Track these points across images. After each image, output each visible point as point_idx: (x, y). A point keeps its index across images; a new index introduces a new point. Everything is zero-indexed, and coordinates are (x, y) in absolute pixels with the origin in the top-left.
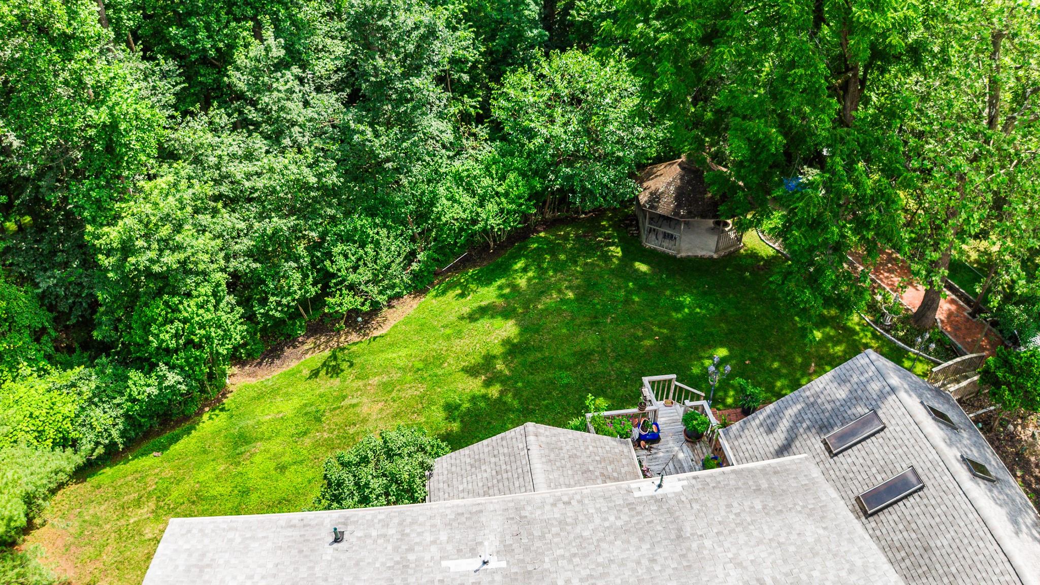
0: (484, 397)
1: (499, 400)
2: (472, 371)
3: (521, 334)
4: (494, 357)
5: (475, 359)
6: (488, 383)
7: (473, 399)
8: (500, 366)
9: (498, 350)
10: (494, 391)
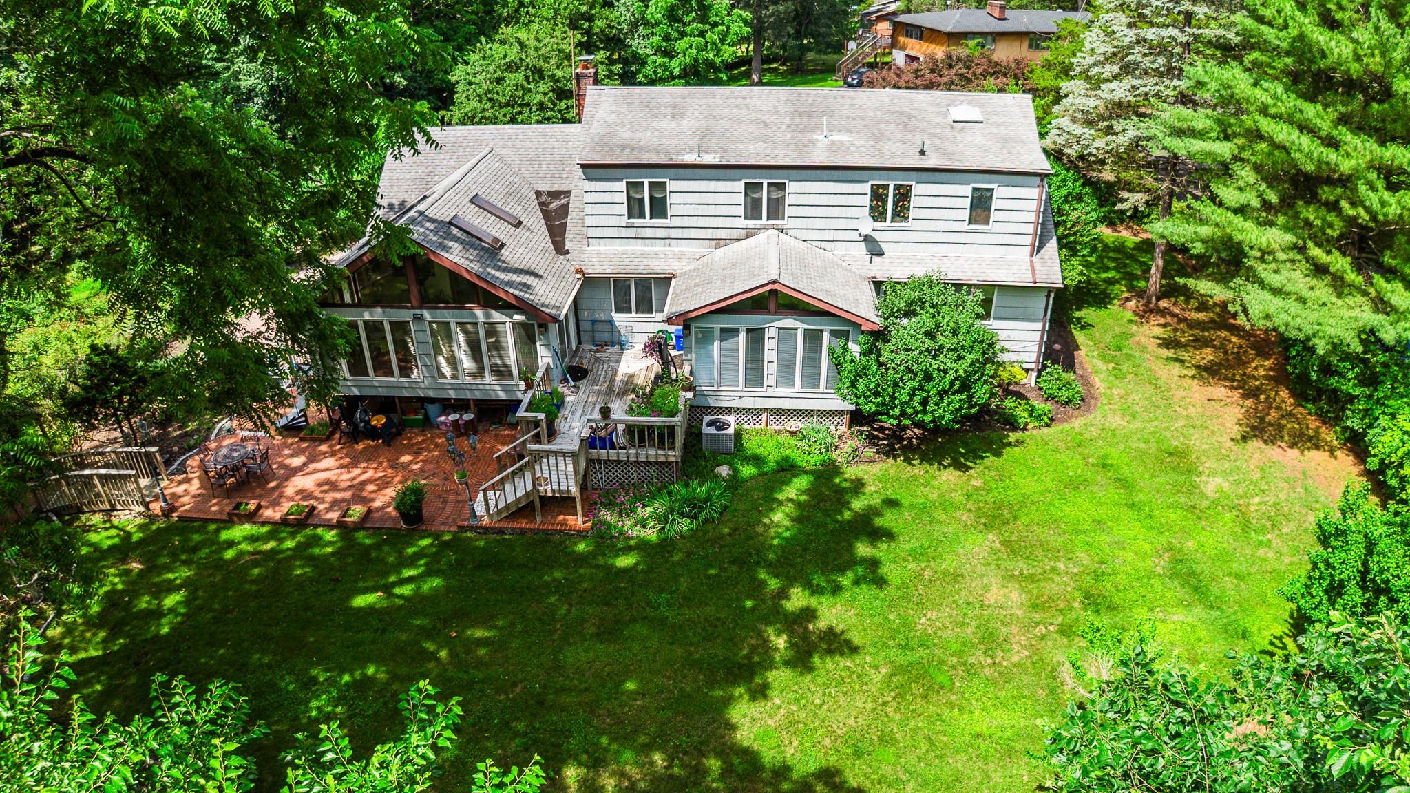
0: (816, 591)
1: (791, 581)
2: (836, 643)
3: (728, 701)
4: (787, 664)
5: (828, 666)
6: (809, 614)
7: (836, 589)
8: (781, 642)
9: (778, 677)
10: (797, 599)
